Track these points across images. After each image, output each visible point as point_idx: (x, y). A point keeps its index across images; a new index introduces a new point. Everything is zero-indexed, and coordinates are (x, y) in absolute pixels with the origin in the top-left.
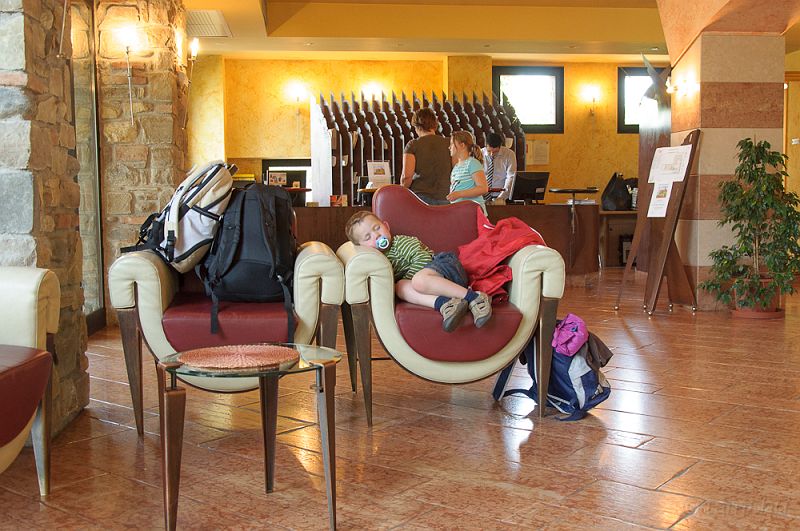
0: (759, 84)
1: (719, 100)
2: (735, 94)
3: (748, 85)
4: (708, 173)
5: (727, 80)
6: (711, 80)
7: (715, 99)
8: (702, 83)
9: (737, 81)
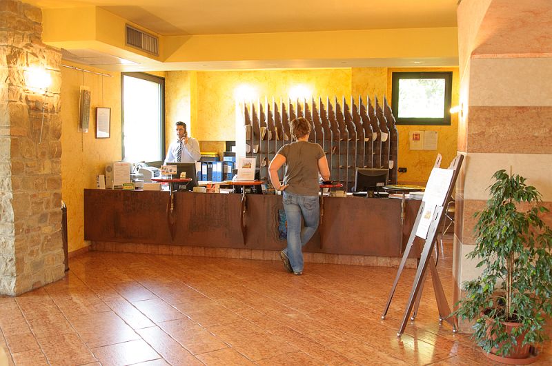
0: (535, 108)
1: (489, 125)
2: (508, 118)
3: (523, 109)
4: (474, 198)
5: (498, 104)
6: (480, 105)
7: (484, 124)
8: (469, 107)
9: (510, 104)
